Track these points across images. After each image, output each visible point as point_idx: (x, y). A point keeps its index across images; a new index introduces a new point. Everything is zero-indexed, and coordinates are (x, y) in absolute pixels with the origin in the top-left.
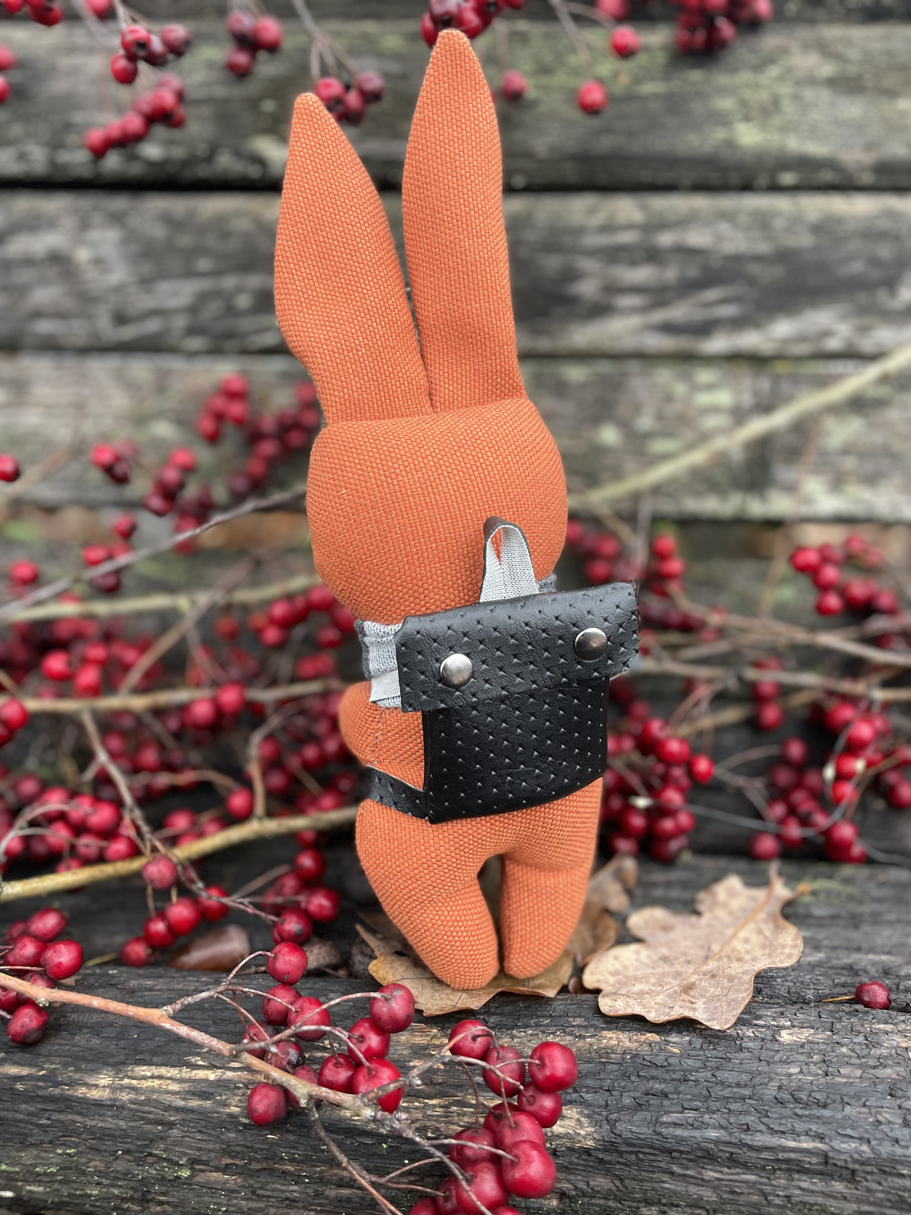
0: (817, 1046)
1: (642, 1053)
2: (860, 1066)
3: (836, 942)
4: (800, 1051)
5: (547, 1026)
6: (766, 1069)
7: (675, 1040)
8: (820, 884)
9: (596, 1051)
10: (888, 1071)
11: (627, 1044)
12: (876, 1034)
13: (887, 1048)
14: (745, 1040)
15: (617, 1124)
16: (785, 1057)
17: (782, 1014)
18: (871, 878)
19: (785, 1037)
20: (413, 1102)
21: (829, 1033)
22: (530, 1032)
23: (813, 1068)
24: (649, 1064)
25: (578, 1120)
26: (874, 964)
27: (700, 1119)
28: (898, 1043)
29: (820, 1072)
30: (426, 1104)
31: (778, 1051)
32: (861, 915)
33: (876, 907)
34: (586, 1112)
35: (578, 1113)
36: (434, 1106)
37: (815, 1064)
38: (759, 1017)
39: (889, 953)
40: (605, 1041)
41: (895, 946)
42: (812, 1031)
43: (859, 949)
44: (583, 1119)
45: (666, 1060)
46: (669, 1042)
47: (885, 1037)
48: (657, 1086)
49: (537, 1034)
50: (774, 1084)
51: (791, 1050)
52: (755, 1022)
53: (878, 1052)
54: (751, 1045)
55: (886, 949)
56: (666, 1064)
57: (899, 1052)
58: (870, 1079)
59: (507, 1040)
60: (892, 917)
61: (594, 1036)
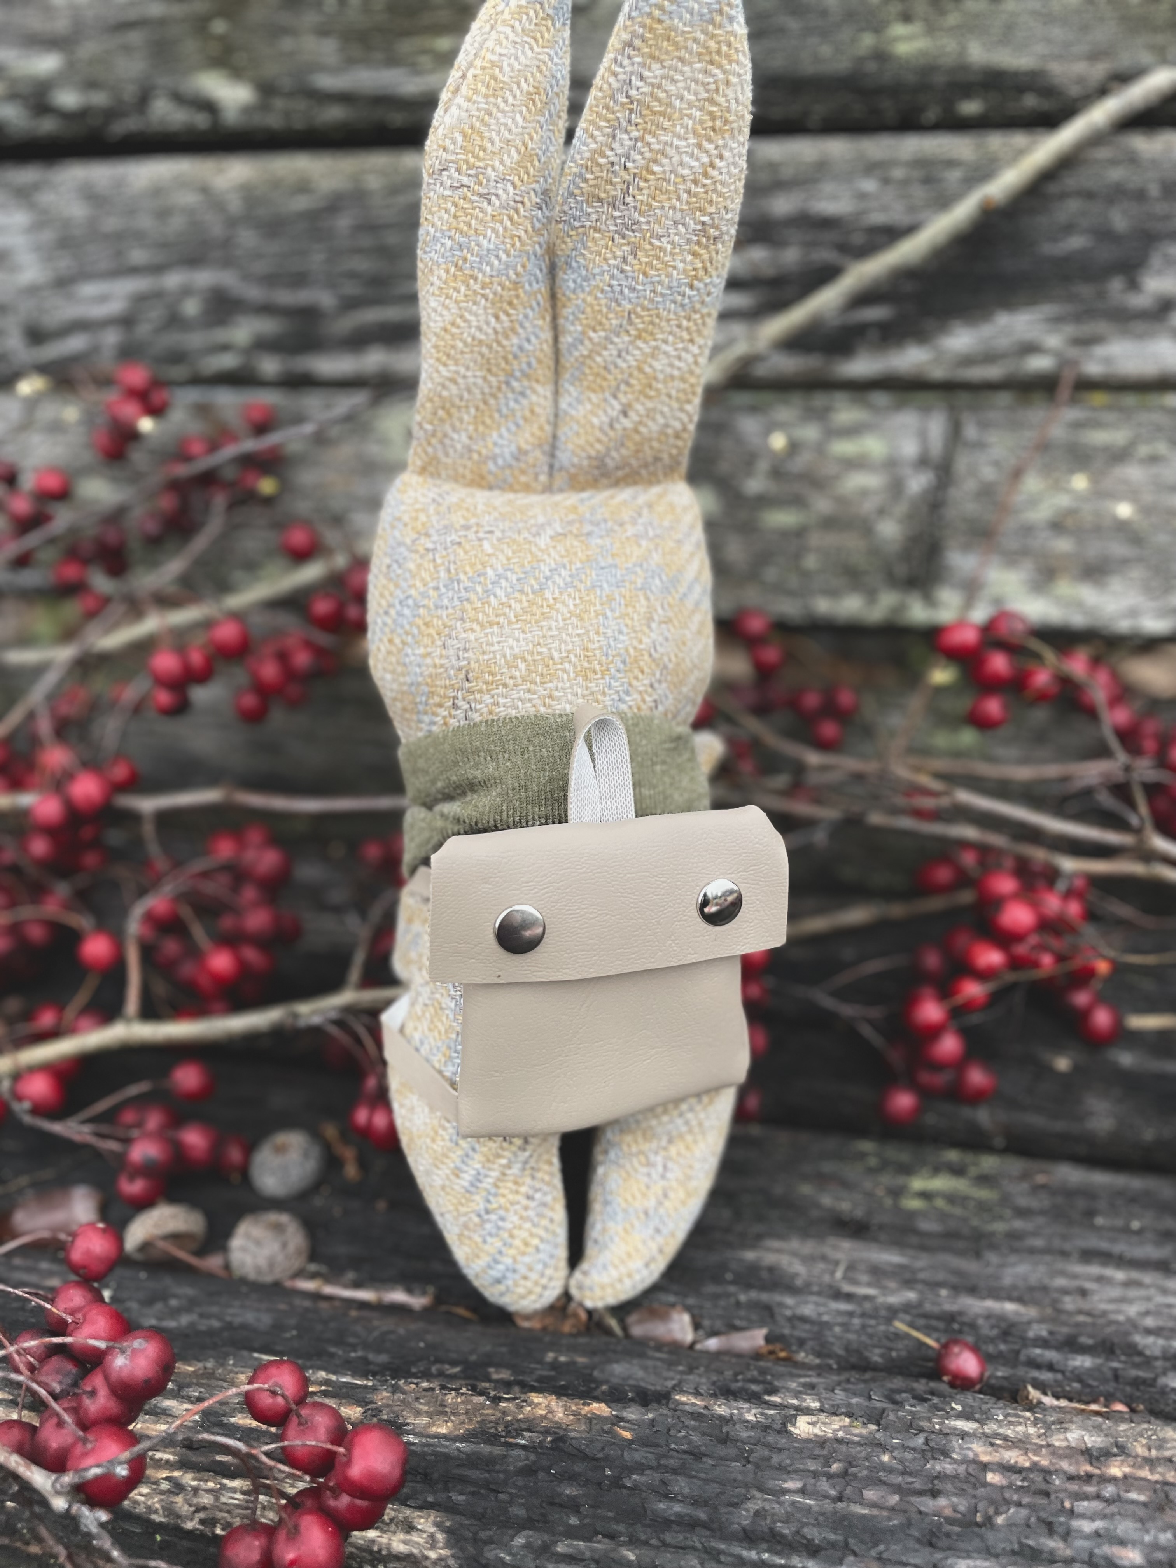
0: (844, 1448)
1: (572, 1434)
2: (897, 1489)
3: (941, 1276)
4: (817, 1452)
5: (453, 1377)
6: (750, 1477)
7: (633, 1416)
8: (941, 1183)
9: (507, 1425)
10: (942, 1502)
11: (559, 1415)
12: (947, 1434)
13: (955, 1461)
14: (738, 1427)
15: (486, 1548)
16: (788, 1462)
17: (812, 1387)
18: (1025, 1176)
19: (803, 1427)
20: (206, 1481)
21: (873, 1427)
22: (425, 1384)
23: (824, 1485)
24: (575, 1452)
25: (432, 1536)
26: (989, 1316)
27: (612, 1555)
28: (976, 1455)
29: (833, 1493)
30: (223, 1487)
31: (780, 1450)
32: (992, 1234)
33: (1019, 1224)
34: (448, 1524)
35: (436, 1524)
36: (234, 1490)
37: (830, 1477)
38: (774, 1391)
39: (1020, 1300)
40: (529, 1408)
41: (1031, 1289)
42: (847, 1420)
43: (973, 1290)
44: (440, 1536)
45: (603, 1449)
46: (622, 1419)
47: (956, 1443)
48: (569, 1491)
49: (433, 1389)
50: (752, 1506)
51: (801, 1451)
52: (767, 1398)
53: (938, 1468)
54: (745, 1434)
55: (1015, 1294)
56: (600, 1455)
57: (971, 1470)
58: (905, 1512)
59: (385, 1394)
60: (1039, 1243)
61: (516, 1398)
